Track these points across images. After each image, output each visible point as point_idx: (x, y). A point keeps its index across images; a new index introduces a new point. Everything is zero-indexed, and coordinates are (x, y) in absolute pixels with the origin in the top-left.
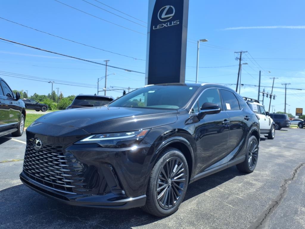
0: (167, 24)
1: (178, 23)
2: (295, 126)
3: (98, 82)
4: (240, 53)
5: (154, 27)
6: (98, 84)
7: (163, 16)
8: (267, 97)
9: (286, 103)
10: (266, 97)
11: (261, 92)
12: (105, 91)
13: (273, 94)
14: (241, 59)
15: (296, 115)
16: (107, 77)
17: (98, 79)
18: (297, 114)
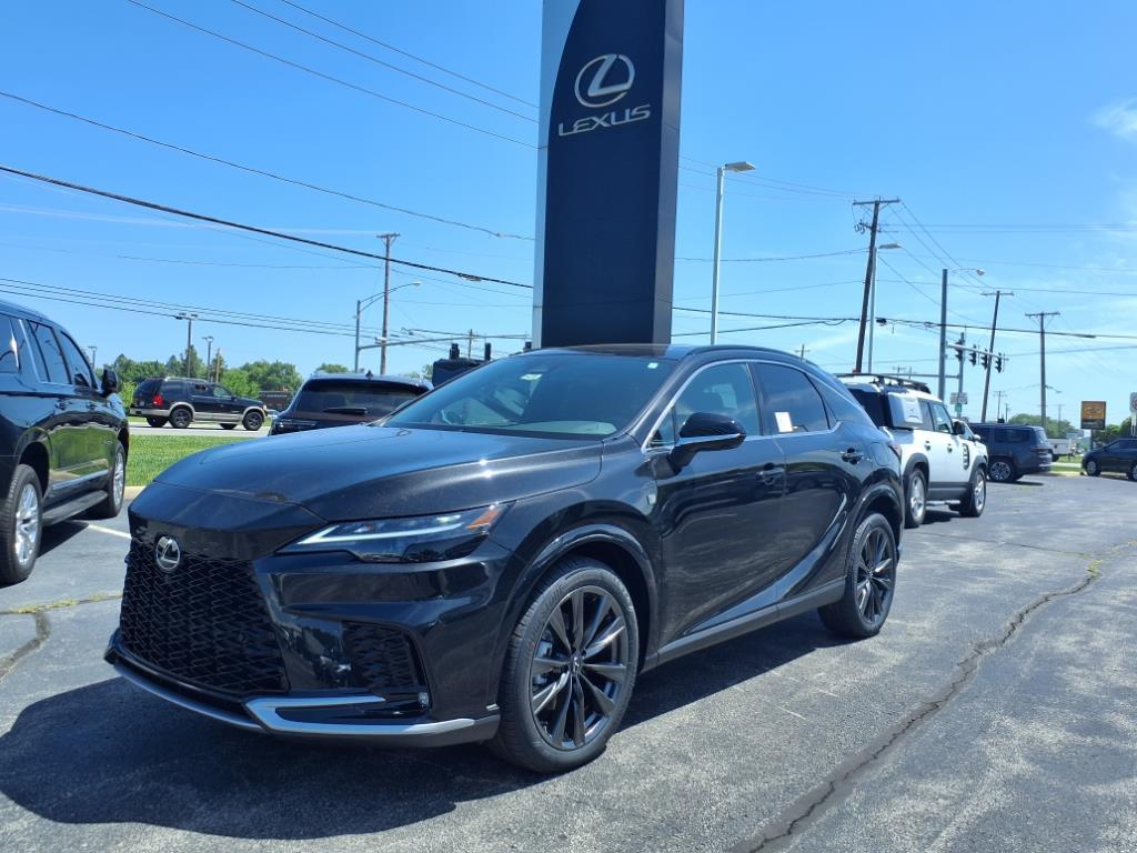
0: (609, 118)
1: (648, 114)
2: (1075, 469)
3: (359, 312)
4: (873, 205)
5: (561, 126)
6: (358, 321)
7: (594, 91)
8: (974, 361)
9: (1047, 384)
10: (971, 363)
11: (951, 347)
12: (383, 345)
13: (995, 352)
14: (878, 228)
15: (1083, 427)
16: (389, 296)
17: (359, 303)
18: (1085, 423)
